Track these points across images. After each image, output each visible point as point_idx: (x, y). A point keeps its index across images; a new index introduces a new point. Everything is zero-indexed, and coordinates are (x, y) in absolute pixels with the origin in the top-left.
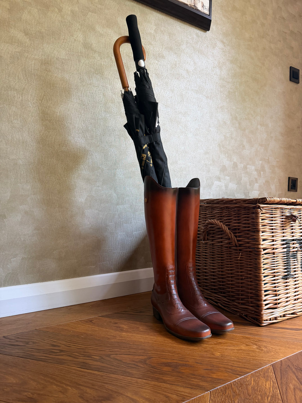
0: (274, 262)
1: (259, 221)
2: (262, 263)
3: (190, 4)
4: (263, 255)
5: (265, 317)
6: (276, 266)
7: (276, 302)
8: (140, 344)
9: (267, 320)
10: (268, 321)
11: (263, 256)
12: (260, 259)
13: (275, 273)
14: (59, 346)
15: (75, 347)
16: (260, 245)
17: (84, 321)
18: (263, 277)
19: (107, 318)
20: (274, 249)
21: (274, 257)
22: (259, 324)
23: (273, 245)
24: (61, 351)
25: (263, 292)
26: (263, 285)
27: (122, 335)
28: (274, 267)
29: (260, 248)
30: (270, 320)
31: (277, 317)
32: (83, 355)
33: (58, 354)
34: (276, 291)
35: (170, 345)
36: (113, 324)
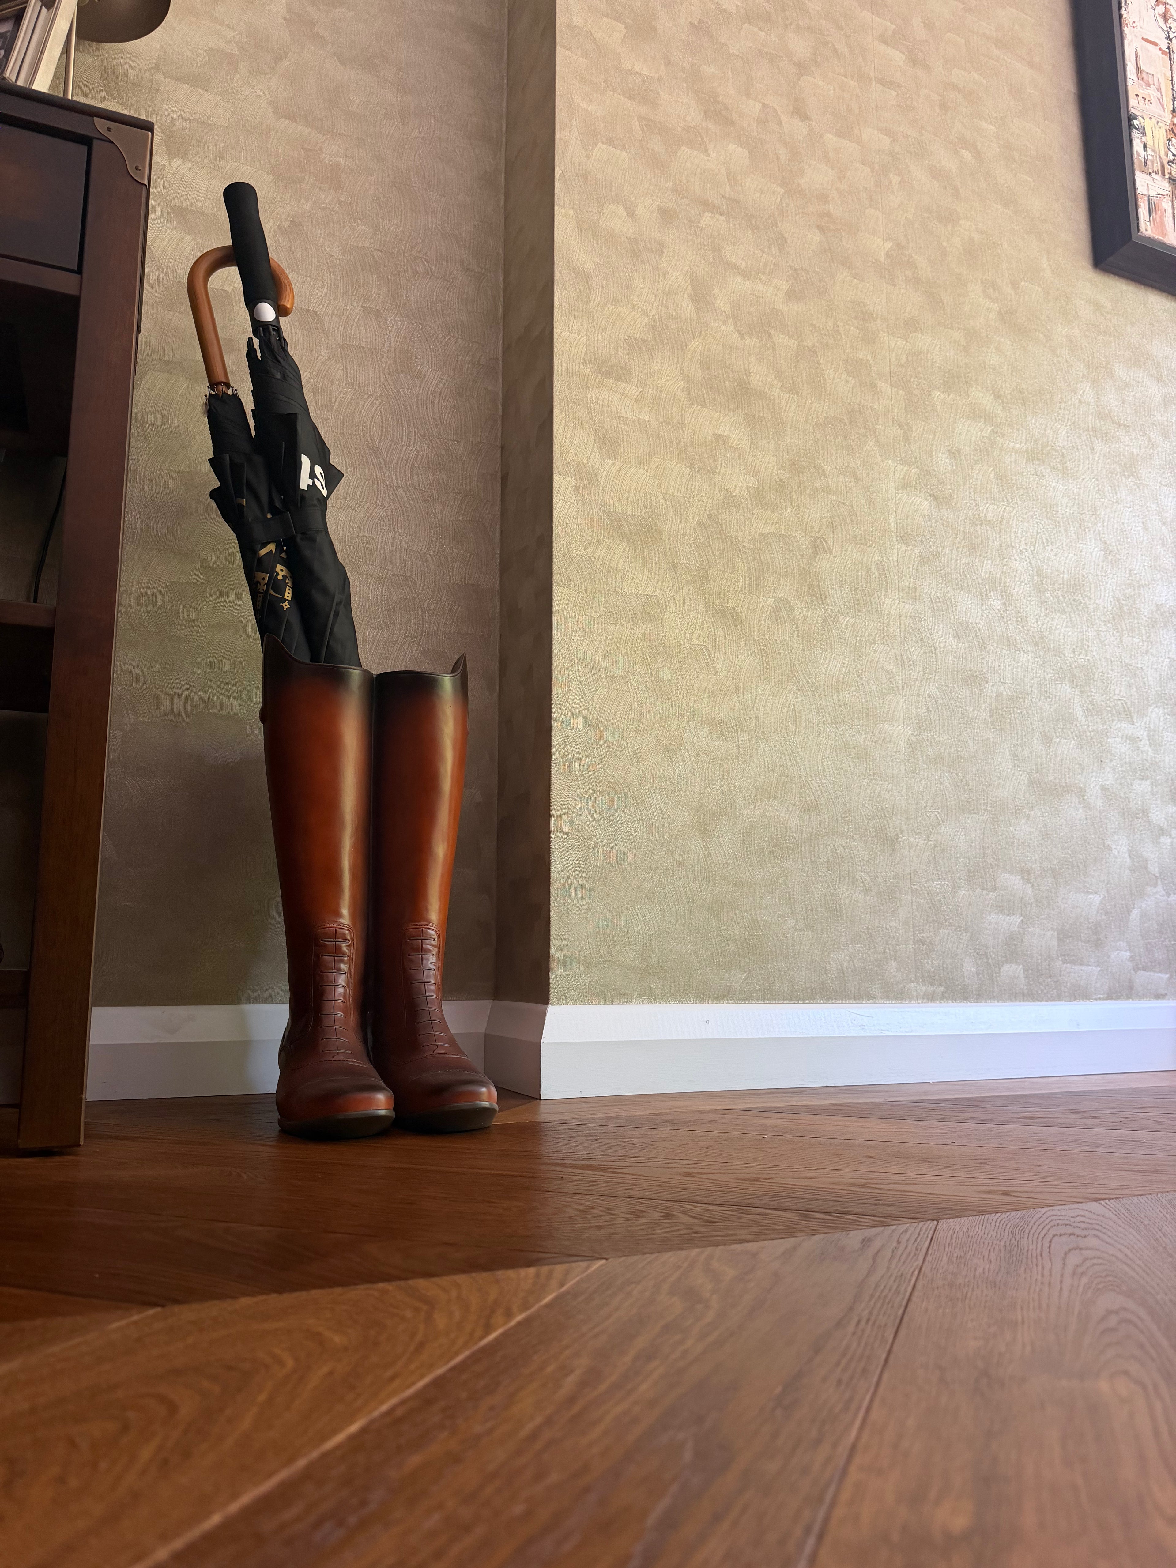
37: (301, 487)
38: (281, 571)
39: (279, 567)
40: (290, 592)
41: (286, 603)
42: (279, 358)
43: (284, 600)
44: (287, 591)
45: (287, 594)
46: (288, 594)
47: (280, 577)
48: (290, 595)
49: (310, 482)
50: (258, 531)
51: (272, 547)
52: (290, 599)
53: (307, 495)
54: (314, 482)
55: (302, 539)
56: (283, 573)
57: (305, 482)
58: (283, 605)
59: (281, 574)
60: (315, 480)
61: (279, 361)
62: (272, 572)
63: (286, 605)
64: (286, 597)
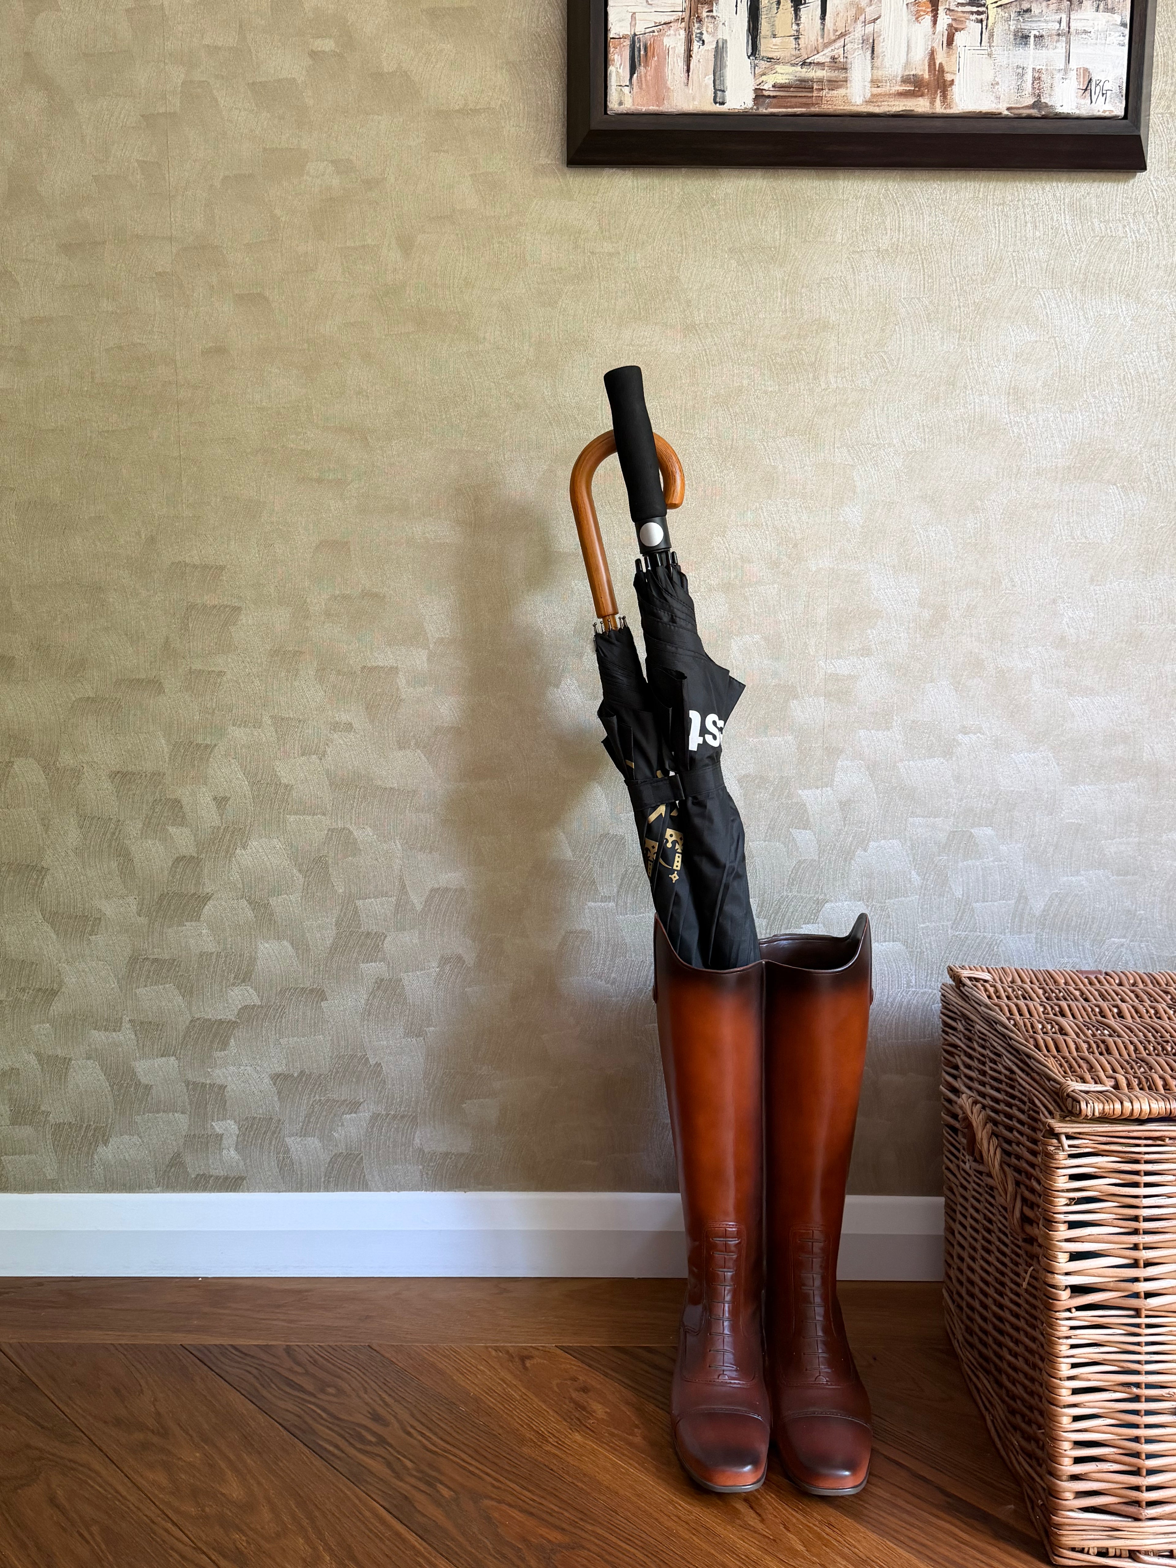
0: (1138, 1344)
1: (1051, 1185)
2: (1064, 1341)
3: (1008, 109)
4: (1069, 1310)
5: (1070, 1538)
6: (1148, 1362)
7: (1134, 1494)
8: (589, 1490)
9: (1083, 1549)
10: (1088, 1553)
11: (1068, 1314)
12: (1052, 1326)
13: (1138, 1385)
14: (386, 1424)
15: (420, 1441)
16: (1054, 1273)
17: (508, 1352)
18: (1064, 1392)
19: (575, 1362)
20: (1136, 1295)
21: (1138, 1326)
22: (1050, 1554)
23: (1136, 1280)
24: (382, 1441)
25: (1066, 1445)
26: (1065, 1421)
27: (567, 1441)
28: (1139, 1362)
29: (1054, 1287)
30: (1103, 1553)
31: (1139, 1551)
32: (422, 1472)
33: (368, 1448)
34: (1137, 1455)
35: (670, 1524)
36: (576, 1390)
37: (690, 748)
38: (671, 835)
39: (669, 831)
40: (680, 860)
41: (675, 874)
42: (666, 596)
43: (673, 872)
44: (677, 859)
45: (676, 864)
46: (678, 863)
47: (669, 845)
48: (679, 864)
49: (700, 740)
50: (647, 793)
51: (662, 809)
52: (679, 868)
53: (697, 757)
54: (704, 740)
55: (693, 803)
56: (674, 838)
57: (694, 742)
58: (672, 877)
59: (671, 840)
60: (706, 736)
61: (666, 599)
62: (661, 840)
63: (675, 877)
64: (675, 868)
